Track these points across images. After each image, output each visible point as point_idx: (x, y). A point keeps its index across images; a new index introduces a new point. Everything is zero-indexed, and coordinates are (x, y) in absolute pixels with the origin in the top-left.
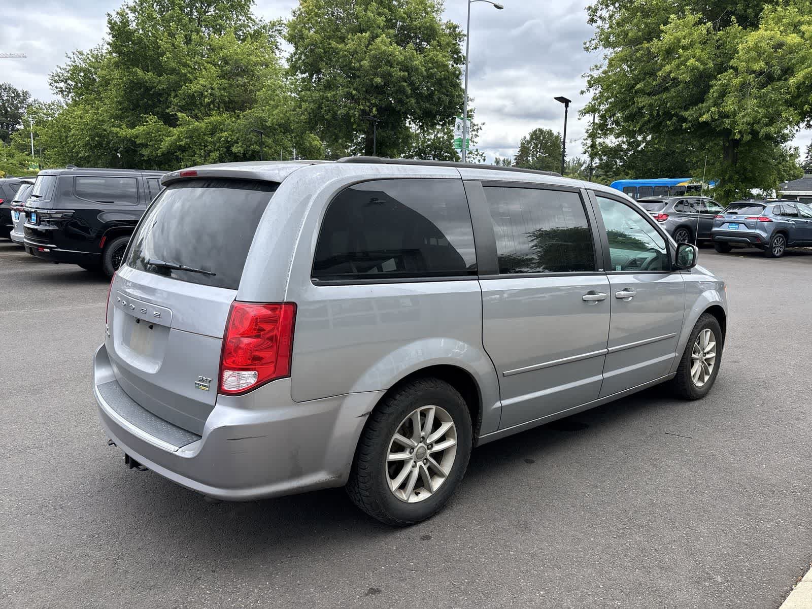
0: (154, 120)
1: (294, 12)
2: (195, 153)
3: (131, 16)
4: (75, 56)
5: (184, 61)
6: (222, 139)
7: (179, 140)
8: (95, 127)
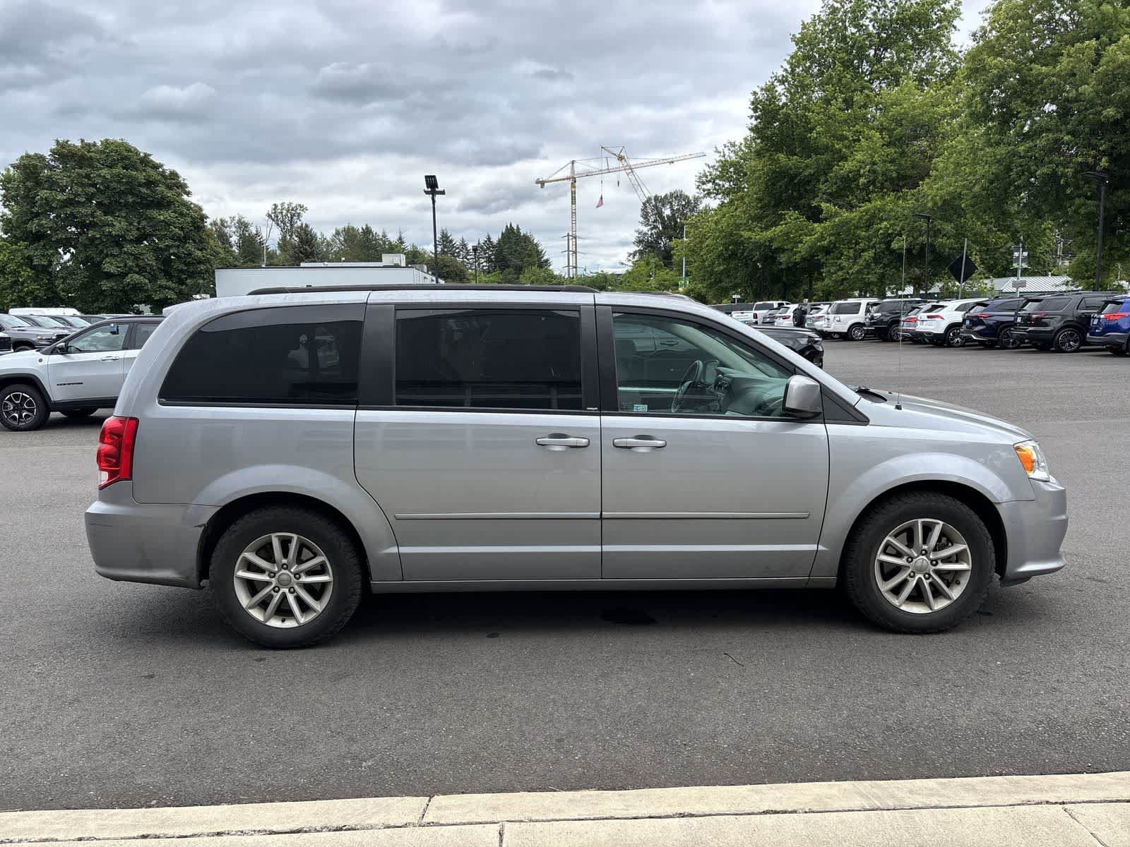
0: (795, 216)
1: (974, 35)
2: (842, 254)
3: (780, 89)
4: (726, 150)
5: (840, 133)
6: (881, 231)
7: (822, 238)
8: (731, 235)
